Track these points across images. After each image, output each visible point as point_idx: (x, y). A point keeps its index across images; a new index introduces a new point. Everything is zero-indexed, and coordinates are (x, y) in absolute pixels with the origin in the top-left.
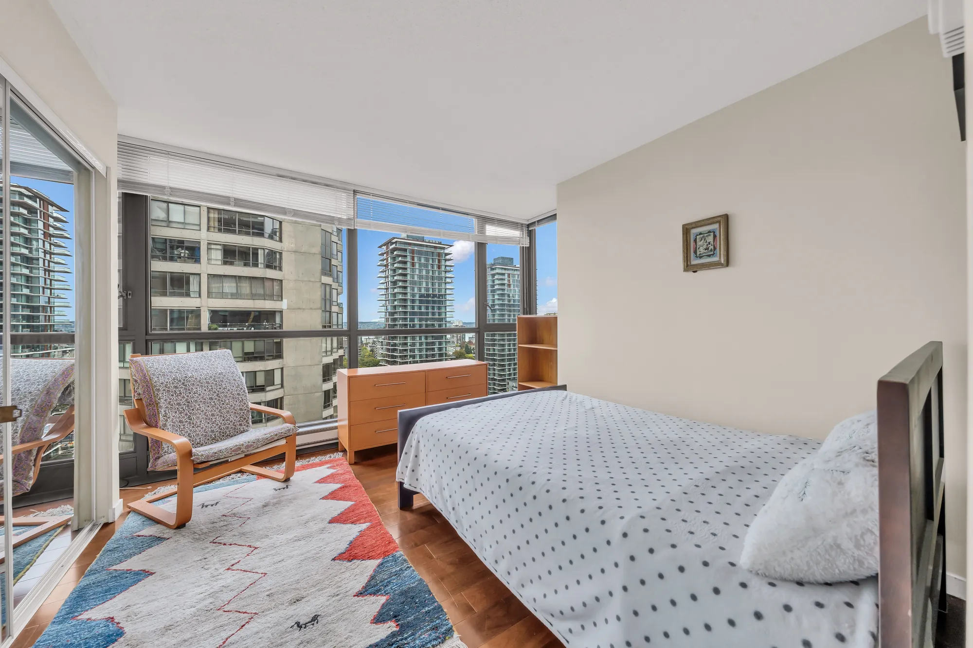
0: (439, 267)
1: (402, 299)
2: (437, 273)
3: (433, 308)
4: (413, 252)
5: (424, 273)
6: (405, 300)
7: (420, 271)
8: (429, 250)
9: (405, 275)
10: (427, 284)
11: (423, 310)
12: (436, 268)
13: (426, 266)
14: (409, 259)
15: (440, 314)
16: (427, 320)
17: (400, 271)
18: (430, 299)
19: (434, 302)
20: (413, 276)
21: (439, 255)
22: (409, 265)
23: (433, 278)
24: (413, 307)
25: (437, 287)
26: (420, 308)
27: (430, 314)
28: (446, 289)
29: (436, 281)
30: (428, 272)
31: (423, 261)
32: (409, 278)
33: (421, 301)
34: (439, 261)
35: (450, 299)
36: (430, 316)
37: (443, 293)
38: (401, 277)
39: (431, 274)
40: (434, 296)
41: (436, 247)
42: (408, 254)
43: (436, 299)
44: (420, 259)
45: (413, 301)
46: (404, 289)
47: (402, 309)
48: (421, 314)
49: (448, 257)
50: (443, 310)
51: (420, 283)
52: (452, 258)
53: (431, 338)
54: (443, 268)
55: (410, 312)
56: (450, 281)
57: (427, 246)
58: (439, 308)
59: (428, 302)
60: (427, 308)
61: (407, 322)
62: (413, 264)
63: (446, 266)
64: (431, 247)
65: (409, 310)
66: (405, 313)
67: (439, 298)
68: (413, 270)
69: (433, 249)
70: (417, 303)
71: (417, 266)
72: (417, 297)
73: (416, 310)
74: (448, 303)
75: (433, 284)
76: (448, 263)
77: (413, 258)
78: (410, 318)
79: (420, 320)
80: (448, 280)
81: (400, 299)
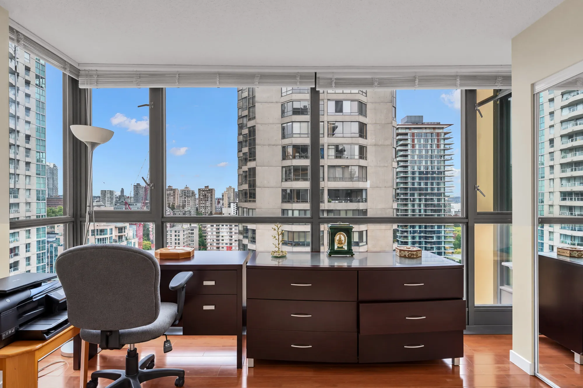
0: (438, 146)
1: (403, 177)
2: (436, 151)
3: (432, 184)
4: (413, 134)
5: (424, 152)
6: (406, 178)
7: (420, 151)
8: (428, 131)
9: (406, 156)
10: (426, 163)
11: (423, 186)
12: (434, 147)
13: (425, 146)
14: (409, 141)
15: (439, 189)
16: (426, 195)
17: (401, 153)
18: (429, 175)
19: (433, 178)
20: (413, 156)
21: (438, 134)
22: (409, 147)
23: (431, 157)
24: (413, 184)
25: (436, 164)
26: (420, 184)
27: (429, 189)
28: (444, 166)
29: (435, 159)
30: (427, 151)
31: (422, 142)
32: (409, 158)
33: (420, 178)
34: (438, 140)
35: (449, 175)
36: (429, 191)
37: (442, 170)
38: (402, 158)
39: (430, 153)
40: (433, 173)
41: (434, 128)
42: (409, 137)
43: (435, 175)
44: (419, 141)
45: (413, 178)
46: (404, 169)
47: (403, 185)
48: (421, 189)
49: (446, 136)
50: (442, 186)
51: (420, 162)
52: (451, 137)
53: (430, 211)
54: (442, 147)
55: (410, 188)
56: (450, 159)
57: (426, 128)
58: (438, 184)
59: (427, 178)
60: (426, 184)
61: (408, 196)
62: (413, 146)
63: (445, 145)
64: (429, 128)
65: (410, 186)
66: (406, 189)
67: (438, 174)
68: (413, 151)
69: (432, 130)
70: (417, 180)
71: (417, 147)
72: (417, 175)
73: (416, 186)
74: (447, 179)
75: (432, 162)
76: (447, 142)
77: (413, 140)
78: (410, 193)
79: (420, 195)
80: (446, 157)
81: (401, 177)
